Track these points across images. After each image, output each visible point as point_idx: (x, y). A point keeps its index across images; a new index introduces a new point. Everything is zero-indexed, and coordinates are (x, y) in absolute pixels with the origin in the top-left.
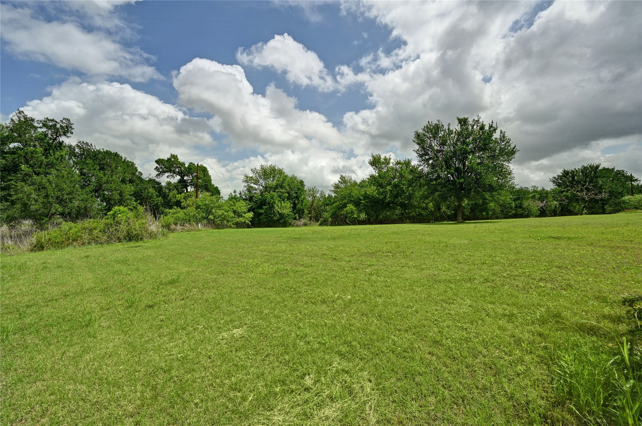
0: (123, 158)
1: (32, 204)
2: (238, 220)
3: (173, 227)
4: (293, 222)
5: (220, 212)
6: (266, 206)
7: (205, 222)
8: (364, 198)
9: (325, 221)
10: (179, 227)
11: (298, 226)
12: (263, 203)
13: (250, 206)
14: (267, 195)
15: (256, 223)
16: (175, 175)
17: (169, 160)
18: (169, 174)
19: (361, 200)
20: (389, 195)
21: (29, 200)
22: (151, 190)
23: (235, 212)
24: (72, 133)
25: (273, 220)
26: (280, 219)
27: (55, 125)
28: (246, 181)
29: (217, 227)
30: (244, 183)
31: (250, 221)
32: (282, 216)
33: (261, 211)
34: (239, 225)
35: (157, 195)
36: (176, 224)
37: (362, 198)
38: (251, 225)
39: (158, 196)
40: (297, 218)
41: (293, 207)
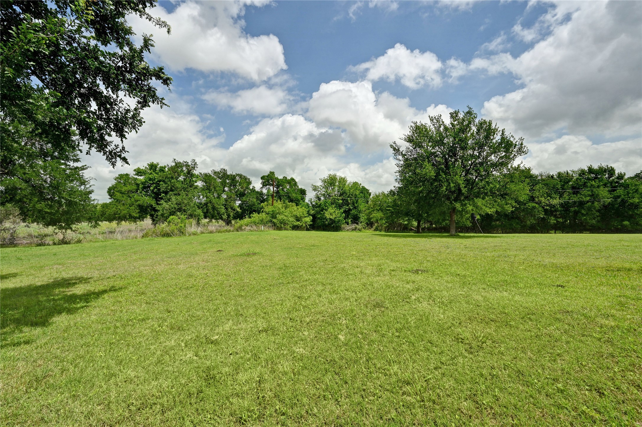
2: (296, 224)
3: (244, 227)
7: (268, 224)
10: (248, 228)
15: (315, 227)
18: (268, 187)
23: (296, 216)
25: (324, 224)
26: (331, 224)
27: (187, 164)
28: (315, 190)
29: (280, 229)
31: (310, 225)
32: (332, 221)
36: (247, 226)
38: (310, 228)
40: (350, 222)
41: (347, 213)
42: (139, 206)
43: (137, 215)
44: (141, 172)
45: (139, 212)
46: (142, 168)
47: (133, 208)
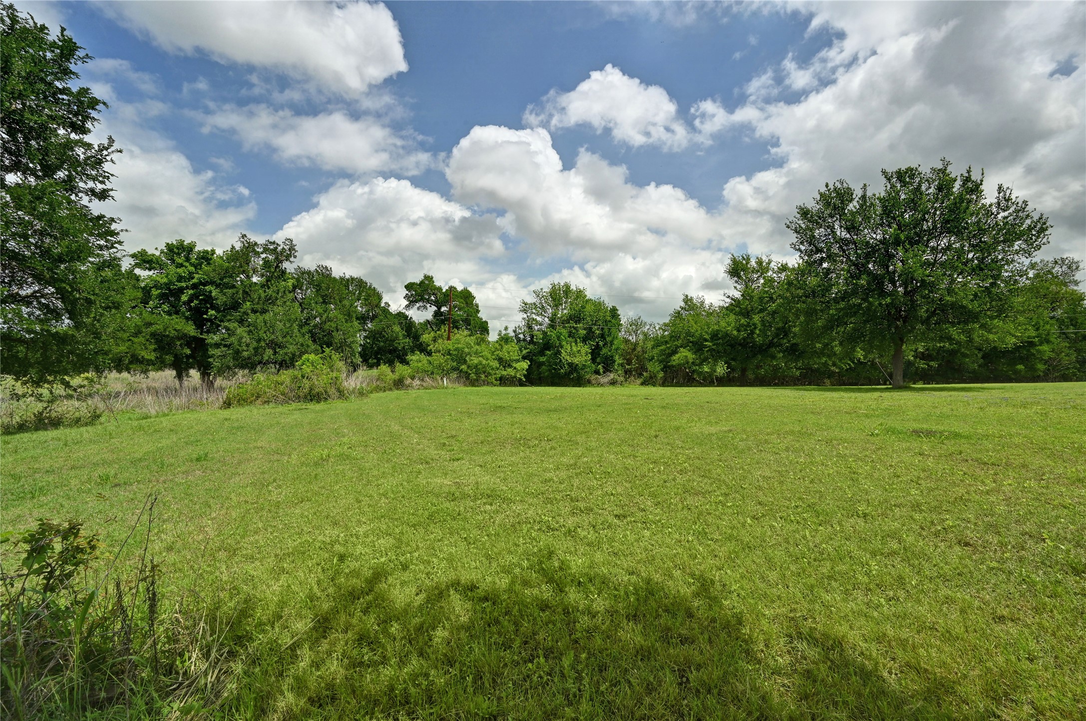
0: (369, 284)
1: (243, 350)
2: (504, 373)
3: (408, 381)
4: (594, 377)
5: (476, 361)
6: (550, 351)
7: (454, 375)
8: (712, 338)
9: (651, 377)
10: (417, 382)
11: (600, 385)
12: (547, 345)
13: (527, 351)
14: (553, 334)
15: (532, 379)
16: (428, 305)
17: (422, 282)
18: (421, 304)
19: (706, 340)
20: (760, 330)
21: (240, 345)
22: (397, 328)
23: (500, 360)
24: (295, 257)
25: (559, 374)
26: (571, 373)
27: (276, 248)
28: (525, 311)
29: (473, 383)
30: (521, 313)
31: (525, 376)
32: (573, 367)
33: (542, 359)
34: (504, 381)
35: (404, 335)
36: (413, 378)
37: (707, 337)
38: (526, 382)
39: (405, 337)
40: (601, 371)
41: (595, 353)
42: (153, 335)
43: (152, 356)
44: (150, 262)
45: (155, 350)
46: (151, 251)
47: (141, 339)
